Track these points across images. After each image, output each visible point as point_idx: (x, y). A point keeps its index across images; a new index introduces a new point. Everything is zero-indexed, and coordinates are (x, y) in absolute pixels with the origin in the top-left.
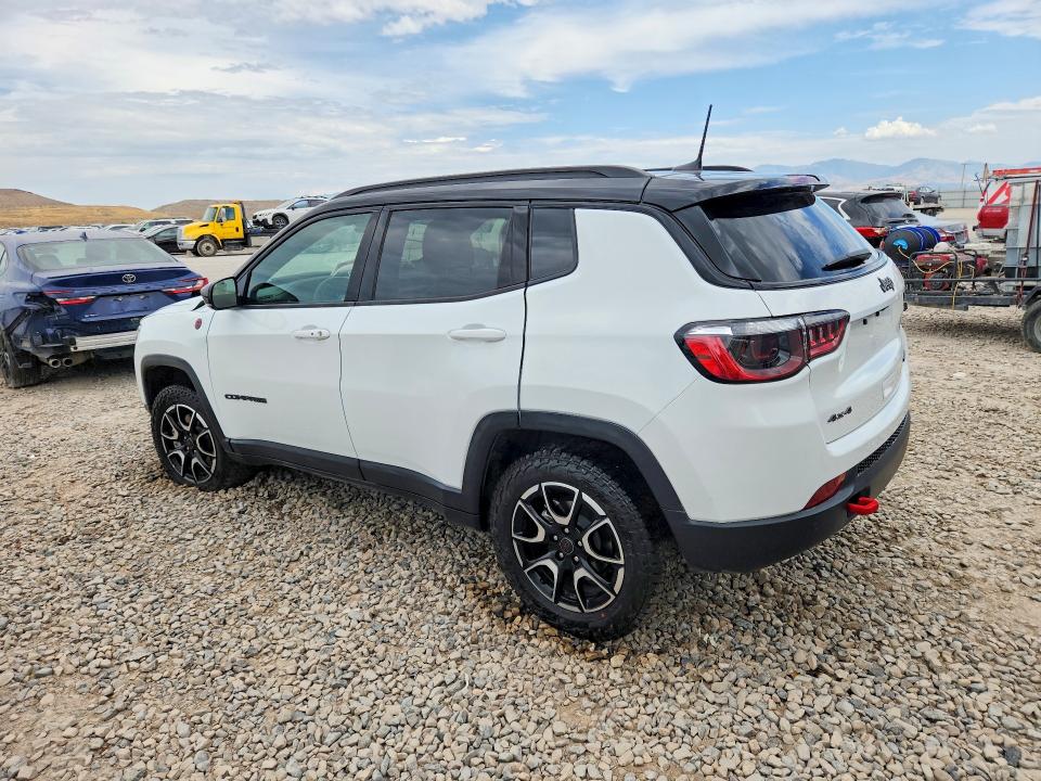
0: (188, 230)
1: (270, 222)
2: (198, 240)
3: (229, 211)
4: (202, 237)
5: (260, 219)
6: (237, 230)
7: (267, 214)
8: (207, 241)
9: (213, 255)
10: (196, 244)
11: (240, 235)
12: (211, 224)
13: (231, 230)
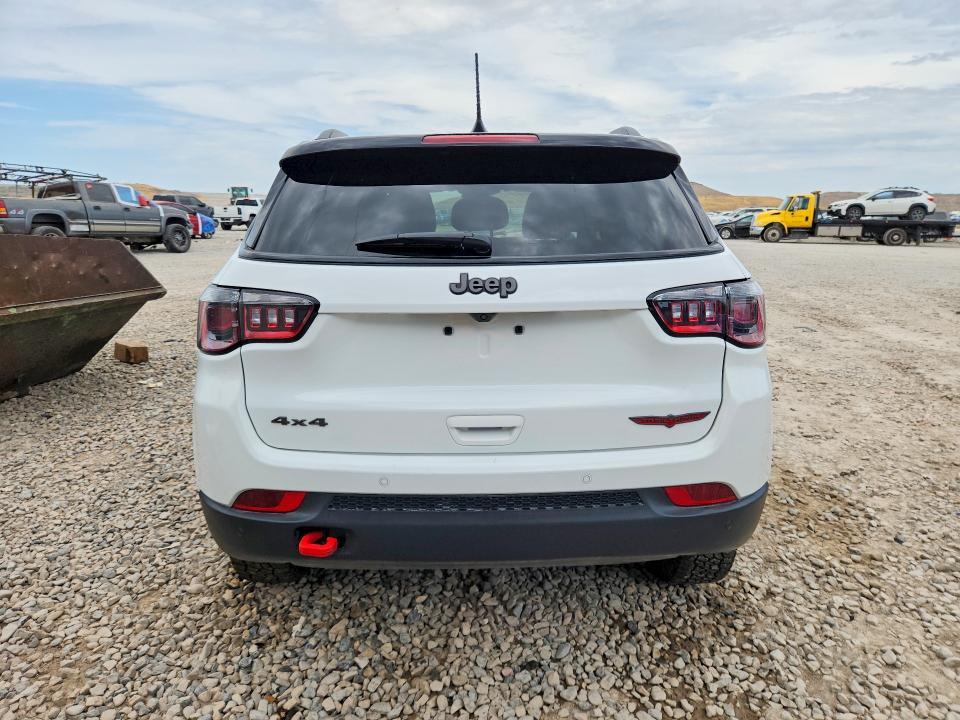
0: (759, 218)
1: (844, 213)
2: (766, 227)
3: (806, 201)
4: (771, 224)
5: (834, 209)
6: (807, 219)
7: (842, 206)
8: (774, 229)
9: (777, 241)
10: (763, 231)
11: (809, 224)
12: (783, 212)
13: (801, 219)
